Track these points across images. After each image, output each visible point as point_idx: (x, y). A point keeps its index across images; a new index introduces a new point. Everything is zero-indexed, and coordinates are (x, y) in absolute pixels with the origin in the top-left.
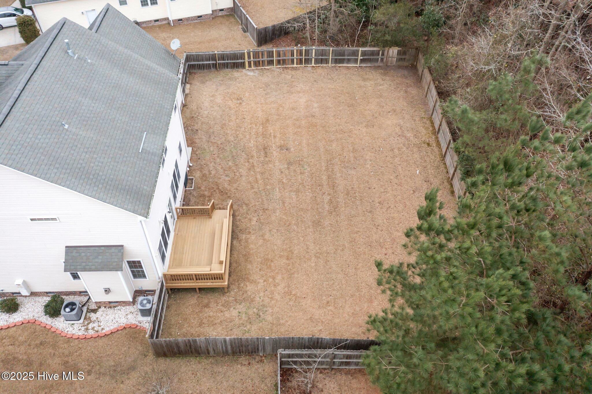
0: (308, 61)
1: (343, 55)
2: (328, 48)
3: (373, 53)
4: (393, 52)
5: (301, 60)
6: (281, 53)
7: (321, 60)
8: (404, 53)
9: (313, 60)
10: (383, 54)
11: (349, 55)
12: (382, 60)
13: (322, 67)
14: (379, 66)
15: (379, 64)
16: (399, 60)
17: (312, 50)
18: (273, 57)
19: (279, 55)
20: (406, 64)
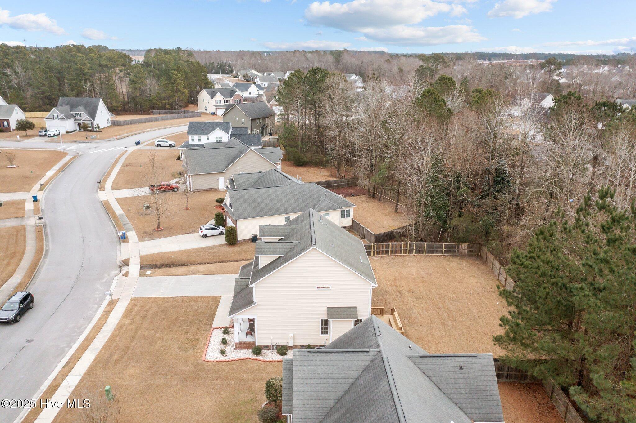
0: (411, 251)
1: (433, 248)
2: (423, 243)
3: (452, 247)
4: (465, 246)
5: (406, 250)
6: (394, 246)
7: (419, 251)
8: (472, 247)
9: (414, 251)
10: (458, 248)
11: (437, 248)
12: (458, 251)
13: (420, 255)
14: (457, 256)
15: (456, 254)
16: (469, 251)
17: (413, 244)
18: (389, 248)
19: (392, 247)
20: (474, 254)
